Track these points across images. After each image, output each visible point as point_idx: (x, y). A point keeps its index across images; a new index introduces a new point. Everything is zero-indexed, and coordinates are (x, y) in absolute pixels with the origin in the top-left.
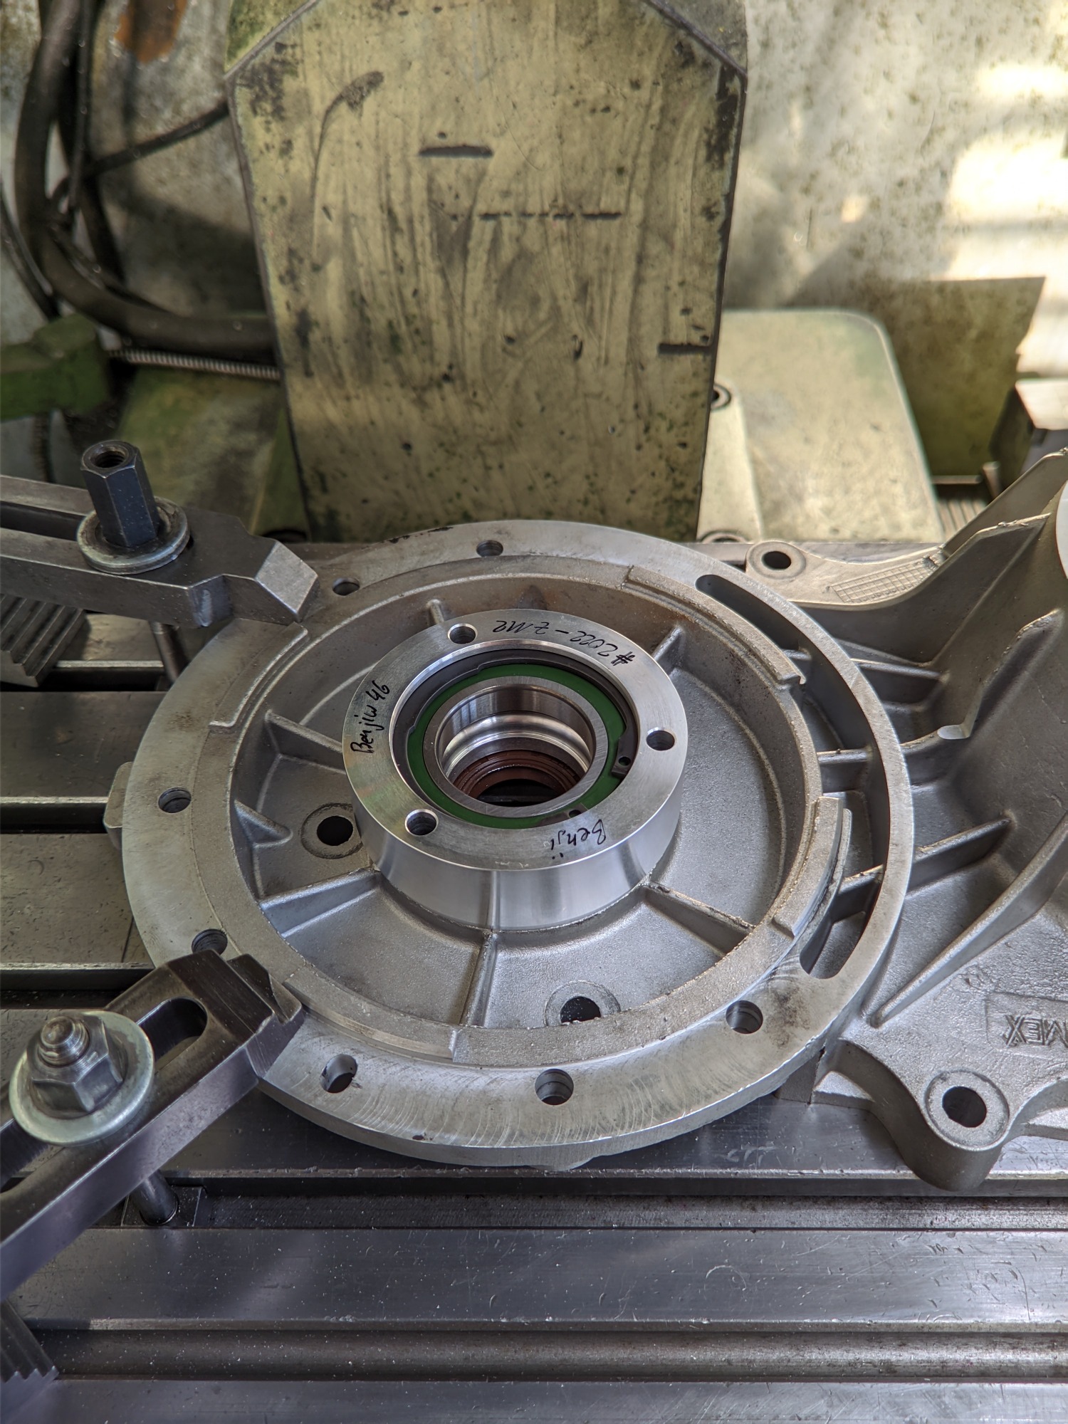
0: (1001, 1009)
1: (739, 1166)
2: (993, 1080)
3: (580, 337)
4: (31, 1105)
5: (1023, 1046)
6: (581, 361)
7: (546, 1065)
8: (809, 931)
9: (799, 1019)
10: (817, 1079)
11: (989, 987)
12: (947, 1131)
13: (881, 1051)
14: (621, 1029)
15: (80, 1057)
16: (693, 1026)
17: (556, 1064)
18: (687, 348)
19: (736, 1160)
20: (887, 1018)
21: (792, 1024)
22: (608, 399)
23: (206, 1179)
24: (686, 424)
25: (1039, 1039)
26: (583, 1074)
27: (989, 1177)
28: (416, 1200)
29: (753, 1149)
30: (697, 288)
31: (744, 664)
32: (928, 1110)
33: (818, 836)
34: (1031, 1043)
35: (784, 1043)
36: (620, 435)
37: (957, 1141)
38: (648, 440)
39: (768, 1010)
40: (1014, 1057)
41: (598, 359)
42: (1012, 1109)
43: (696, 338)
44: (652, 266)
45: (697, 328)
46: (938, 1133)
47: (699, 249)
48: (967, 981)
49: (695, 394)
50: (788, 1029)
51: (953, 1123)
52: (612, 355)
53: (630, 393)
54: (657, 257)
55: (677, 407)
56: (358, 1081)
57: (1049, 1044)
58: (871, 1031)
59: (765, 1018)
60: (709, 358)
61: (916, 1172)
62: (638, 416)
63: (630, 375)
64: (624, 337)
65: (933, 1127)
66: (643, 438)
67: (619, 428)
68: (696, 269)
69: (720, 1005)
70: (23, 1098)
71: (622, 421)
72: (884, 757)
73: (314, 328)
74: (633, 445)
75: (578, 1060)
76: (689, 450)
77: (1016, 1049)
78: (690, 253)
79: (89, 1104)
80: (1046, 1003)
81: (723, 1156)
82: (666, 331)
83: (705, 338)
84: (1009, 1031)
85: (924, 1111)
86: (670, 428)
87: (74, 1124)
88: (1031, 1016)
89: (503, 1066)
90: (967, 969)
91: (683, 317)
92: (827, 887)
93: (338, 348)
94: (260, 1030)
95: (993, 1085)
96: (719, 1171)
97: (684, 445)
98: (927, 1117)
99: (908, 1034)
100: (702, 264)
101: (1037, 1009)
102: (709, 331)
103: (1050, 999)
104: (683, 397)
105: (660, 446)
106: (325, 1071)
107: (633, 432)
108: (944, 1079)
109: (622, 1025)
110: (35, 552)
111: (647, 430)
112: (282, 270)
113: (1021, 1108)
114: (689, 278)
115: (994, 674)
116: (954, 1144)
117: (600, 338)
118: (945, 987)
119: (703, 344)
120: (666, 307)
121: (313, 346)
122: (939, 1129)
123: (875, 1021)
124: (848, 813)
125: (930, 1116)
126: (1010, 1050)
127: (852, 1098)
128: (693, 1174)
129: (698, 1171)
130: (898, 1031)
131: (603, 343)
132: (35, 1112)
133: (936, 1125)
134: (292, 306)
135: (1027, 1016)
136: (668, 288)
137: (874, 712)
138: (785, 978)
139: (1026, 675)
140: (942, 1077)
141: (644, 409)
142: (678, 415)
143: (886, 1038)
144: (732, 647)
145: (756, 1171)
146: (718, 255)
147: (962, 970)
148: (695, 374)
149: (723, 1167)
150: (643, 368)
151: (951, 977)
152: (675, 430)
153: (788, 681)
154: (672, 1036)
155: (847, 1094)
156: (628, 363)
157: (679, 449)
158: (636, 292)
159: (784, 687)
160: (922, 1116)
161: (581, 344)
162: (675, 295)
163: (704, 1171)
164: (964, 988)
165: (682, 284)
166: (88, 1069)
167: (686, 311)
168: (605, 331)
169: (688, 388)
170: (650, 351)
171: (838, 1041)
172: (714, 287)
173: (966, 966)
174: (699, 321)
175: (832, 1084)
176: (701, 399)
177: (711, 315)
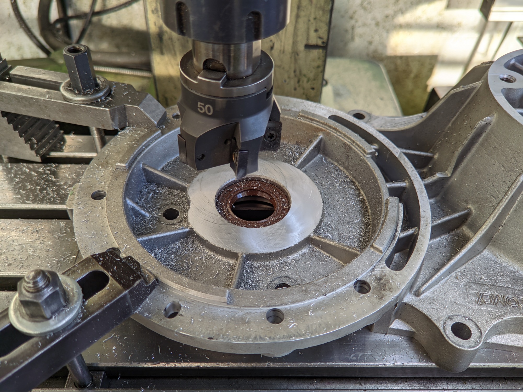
0: (472, 289)
1: (356, 361)
2: (473, 320)
3: (273, 41)
4: (19, 315)
5: (485, 305)
6: (273, 51)
7: (272, 306)
8: (388, 251)
9: (387, 288)
10: (391, 322)
11: (466, 280)
12: (455, 341)
13: (420, 307)
14: (305, 291)
15: (44, 288)
16: (339, 290)
17: (276, 306)
18: (316, 47)
19: (355, 358)
20: (423, 293)
21: (384, 290)
22: (283, 68)
23: (106, 367)
24: (314, 80)
25: (491, 302)
26: (288, 310)
27: (469, 367)
28: (205, 380)
29: (362, 354)
30: (321, 21)
31: (350, 148)
32: (445, 332)
33: (389, 212)
34: (488, 304)
35: (381, 298)
36: (288, 84)
37: (460, 346)
38: (299, 86)
39: (373, 284)
40: (481, 310)
41: (280, 51)
42: (483, 332)
43: (320, 42)
44: (303, 10)
45: (320, 38)
46: (450, 342)
47: (322, 4)
48: (457, 278)
49: (318, 67)
50: (383, 292)
51: (457, 338)
52: (286, 49)
53: (292, 66)
54: (306, 7)
55: (311, 72)
56: (181, 313)
57: (496, 304)
58: (415, 298)
59: (371, 287)
60: (325, 51)
61: (437, 364)
62: (295, 76)
63: (293, 58)
64: (291, 42)
65: (448, 340)
66: (297, 85)
67: (288, 80)
68: (321, 12)
69: (350, 281)
70: (15, 312)
71: (289, 78)
72: (414, 183)
73: (165, 34)
74: (293, 88)
75: (286, 304)
76: (315, 91)
77: (481, 306)
78: (319, 6)
79: (47, 313)
80: (493, 287)
81: (349, 357)
82: (308, 39)
83: (323, 42)
84: (477, 298)
85: (443, 333)
86: (308, 81)
87: (39, 324)
88: (486, 293)
89: (251, 307)
90: (456, 273)
91: (315, 33)
92: (395, 234)
93: (175, 43)
94: (135, 285)
95: (473, 321)
96: (347, 364)
97: (313, 89)
98: (445, 336)
99: (432, 300)
100: (323, 10)
101: (489, 289)
102: (325, 40)
103: (494, 285)
104: (314, 68)
105: (304, 89)
106: (166, 309)
107: (293, 82)
108: (451, 319)
109: (306, 289)
110: (41, 95)
111: (299, 82)
112: (153, 8)
113: (487, 332)
114: (318, 17)
115: (463, 145)
116: (458, 347)
117: (281, 41)
118: (447, 280)
119: (322, 45)
120: (308, 29)
121: (164, 42)
122: (451, 340)
123: (417, 294)
124: (401, 205)
125: (446, 335)
126: (479, 307)
127: (406, 331)
128: (335, 365)
129: (338, 364)
130: (428, 298)
131: (283, 44)
132: (21, 319)
133: (449, 339)
134: (157, 24)
135: (485, 292)
136: (309, 20)
137: (408, 166)
138: (379, 270)
139: (477, 145)
140: (450, 318)
141: (298, 72)
142: (311, 75)
143: (422, 301)
144: (345, 141)
145: (364, 364)
146: (330, 7)
147: (454, 273)
148: (319, 58)
149: (348, 362)
150: (298, 55)
151: (448, 277)
152: (310, 82)
153: (370, 153)
154: (329, 294)
155: (404, 329)
156: (292, 53)
157: (311, 90)
158: (296, 22)
159: (369, 156)
160: (442, 335)
161: (274, 44)
162: (312, 23)
163: (340, 364)
164: (455, 281)
165: (315, 19)
166: (48, 295)
167: (316, 31)
168: (283, 38)
169: (315, 64)
170: (301, 47)
171: (401, 302)
172: (328, 21)
173: (455, 272)
174: (322, 35)
175: (397, 324)
176: (321, 69)
177: (326, 33)
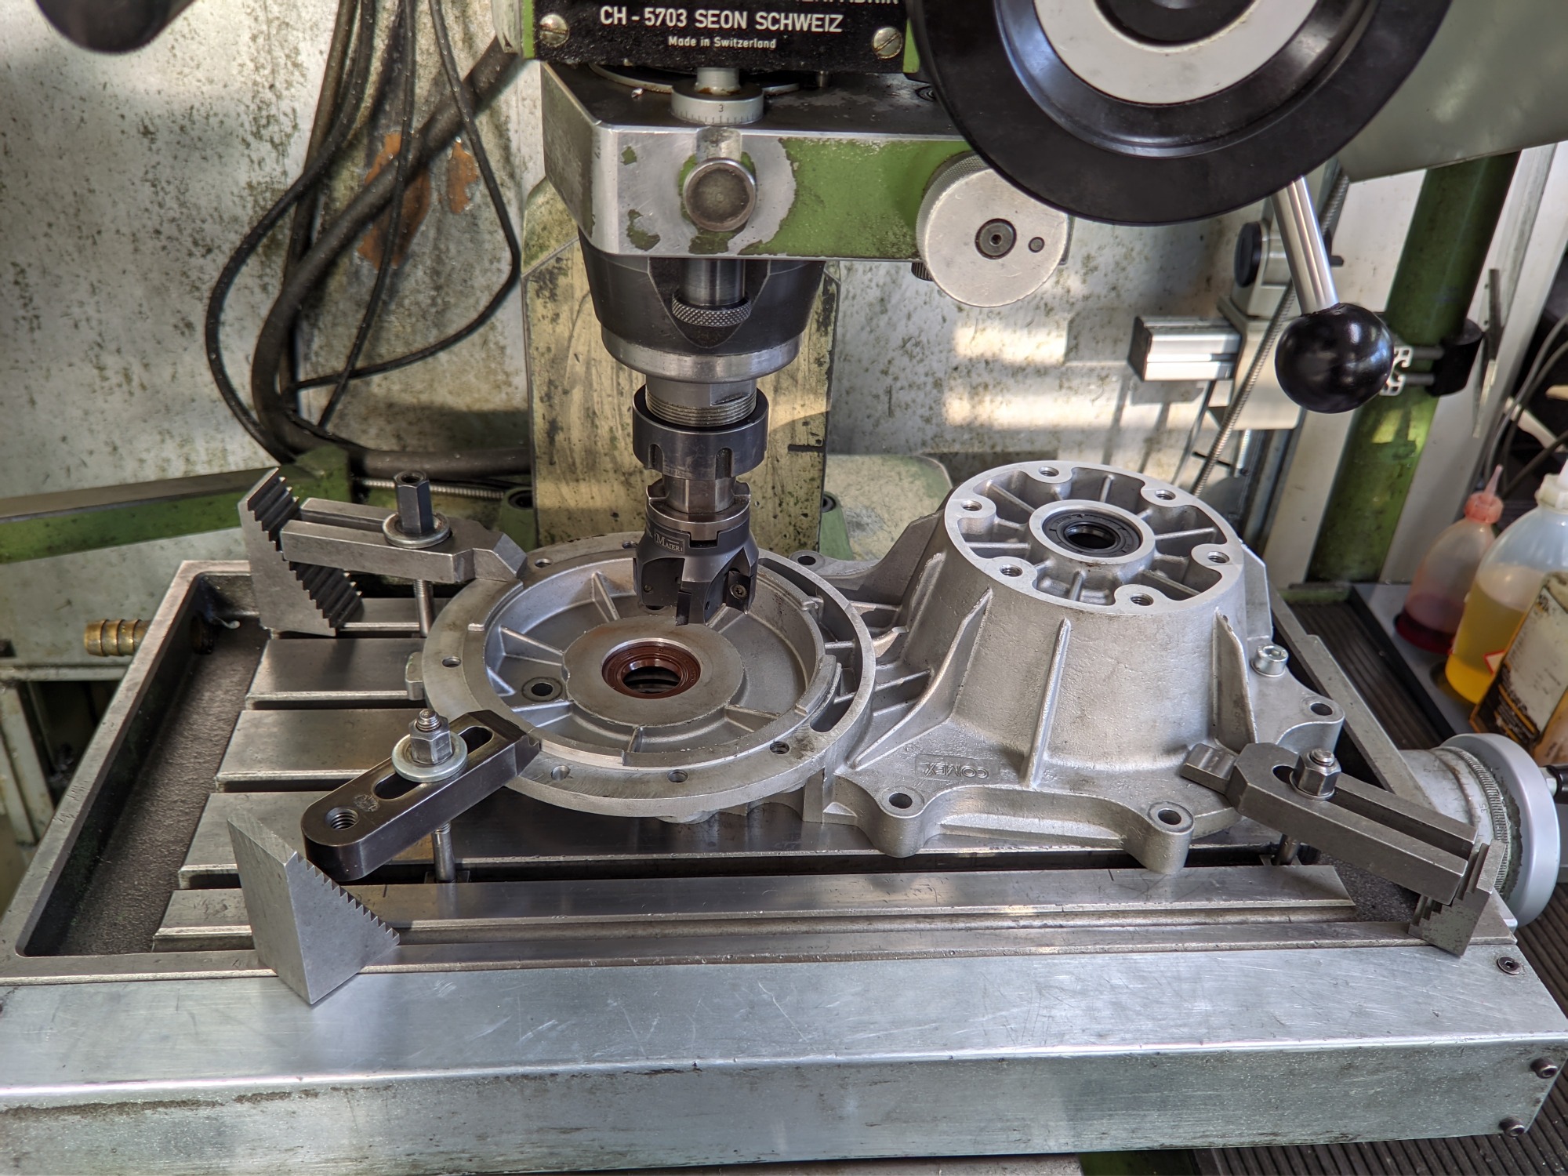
0: (924, 761)
1: (782, 850)
5: (934, 776)
7: (674, 766)
8: (815, 715)
9: (808, 748)
10: (825, 802)
11: (918, 752)
12: (891, 811)
13: (856, 780)
14: (713, 752)
16: (751, 751)
17: (678, 766)
18: (807, 448)
20: (860, 764)
21: (805, 750)
22: (755, 482)
24: (807, 500)
25: (943, 773)
26: (692, 770)
29: (790, 843)
31: (783, 600)
33: (821, 671)
34: (939, 775)
35: (800, 758)
36: (762, 508)
37: (896, 814)
38: (782, 511)
39: (793, 746)
40: (929, 781)
42: (926, 801)
43: (812, 441)
44: (784, 394)
45: (813, 435)
48: (906, 750)
49: (812, 479)
50: (803, 753)
51: (894, 807)
53: (769, 478)
55: (801, 488)
56: (571, 776)
57: (948, 775)
58: (852, 770)
59: (791, 749)
60: (821, 455)
62: (775, 495)
63: (770, 466)
66: (778, 510)
67: (762, 503)
69: (765, 743)
70: (401, 756)
71: (764, 498)
72: (863, 644)
73: (560, 432)
74: (771, 515)
75: (690, 764)
76: (809, 518)
77: (930, 777)
79: (435, 758)
80: (948, 758)
82: (793, 437)
83: (818, 441)
84: (927, 770)
85: (879, 803)
86: (796, 503)
87: (426, 769)
88: (939, 764)
89: (650, 767)
91: (804, 428)
93: (575, 445)
95: (917, 792)
96: (770, 853)
97: (806, 515)
99: (870, 772)
100: (816, 393)
101: (943, 760)
102: (821, 438)
103: (950, 756)
104: (805, 481)
105: (790, 516)
106: (552, 772)
107: (771, 506)
108: (891, 791)
111: (781, 504)
112: (543, 393)
113: (931, 801)
116: (891, 815)
118: (894, 752)
119: (817, 445)
120: (793, 422)
121: (557, 444)
122: (885, 809)
123: (854, 766)
124: (839, 665)
126: (927, 778)
127: (844, 816)
128: (756, 854)
130: (865, 771)
133: (883, 807)
134: (547, 417)
137: (858, 623)
138: (803, 733)
141: (778, 489)
142: (802, 494)
143: (862, 775)
144: (777, 592)
147: (903, 745)
148: (812, 466)
149: (772, 851)
150: (778, 461)
151: (895, 749)
152: (800, 505)
153: (808, 606)
154: (740, 755)
155: (842, 814)
156: (768, 458)
157: (803, 518)
163: (762, 853)
164: (904, 752)
165: (803, 406)
166: (439, 736)
167: (806, 423)
169: (808, 475)
170: (784, 450)
171: (833, 775)
173: (905, 743)
174: (815, 431)
175: (833, 808)
176: (817, 483)
177: (822, 426)
